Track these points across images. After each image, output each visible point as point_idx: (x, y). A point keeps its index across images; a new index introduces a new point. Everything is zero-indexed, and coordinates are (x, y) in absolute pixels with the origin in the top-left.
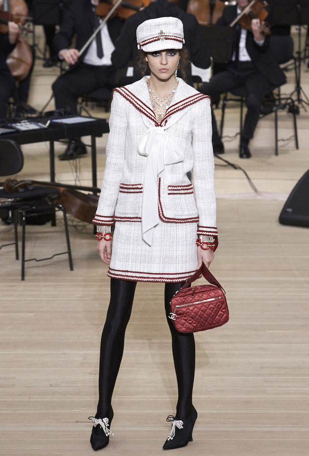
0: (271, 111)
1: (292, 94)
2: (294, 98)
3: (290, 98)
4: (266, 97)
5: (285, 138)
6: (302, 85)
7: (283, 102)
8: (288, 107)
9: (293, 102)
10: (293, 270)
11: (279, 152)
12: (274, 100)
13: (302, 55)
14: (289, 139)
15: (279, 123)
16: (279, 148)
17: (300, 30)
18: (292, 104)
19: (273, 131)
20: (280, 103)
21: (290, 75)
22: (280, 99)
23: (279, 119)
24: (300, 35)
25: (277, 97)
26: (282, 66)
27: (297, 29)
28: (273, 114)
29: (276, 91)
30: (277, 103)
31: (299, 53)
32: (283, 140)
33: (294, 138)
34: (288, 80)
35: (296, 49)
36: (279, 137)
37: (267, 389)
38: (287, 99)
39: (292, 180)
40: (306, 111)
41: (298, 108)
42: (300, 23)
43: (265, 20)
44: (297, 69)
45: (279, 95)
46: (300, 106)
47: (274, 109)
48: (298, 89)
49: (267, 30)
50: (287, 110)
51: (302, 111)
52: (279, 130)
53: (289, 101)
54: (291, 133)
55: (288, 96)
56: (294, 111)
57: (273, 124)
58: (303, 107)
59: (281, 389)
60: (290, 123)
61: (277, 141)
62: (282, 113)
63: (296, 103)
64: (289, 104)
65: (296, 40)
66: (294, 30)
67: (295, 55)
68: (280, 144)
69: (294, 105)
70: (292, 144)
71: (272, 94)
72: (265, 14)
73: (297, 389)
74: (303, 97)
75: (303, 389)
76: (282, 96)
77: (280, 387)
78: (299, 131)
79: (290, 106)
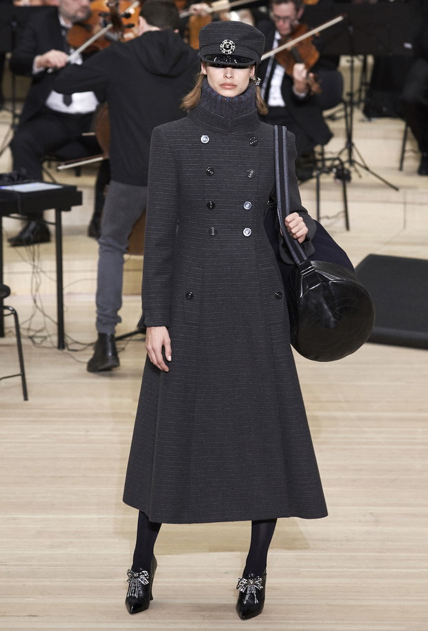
0: (311, 177)
1: (341, 153)
2: (344, 158)
3: (338, 159)
4: (304, 156)
5: (330, 215)
6: (355, 140)
7: (328, 163)
8: (334, 170)
9: (342, 163)
10: (339, 402)
12: (315, 161)
13: (356, 98)
14: (336, 216)
15: (322, 193)
17: (352, 62)
18: (340, 167)
19: (314, 204)
20: (324, 165)
21: (337, 127)
22: (324, 160)
23: (321, 187)
24: (352, 69)
25: (318, 157)
26: (326, 113)
27: (348, 61)
28: (314, 181)
29: (318, 149)
30: (320, 165)
31: (351, 94)
32: (328, 218)
33: (343, 215)
34: (335, 132)
35: (347, 89)
36: (323, 213)
37: (301, 569)
38: (334, 159)
40: (360, 176)
41: (349, 172)
42: (352, 53)
44: (348, 118)
45: (322, 153)
46: (352, 169)
48: (350, 145)
50: (332, 175)
51: (354, 176)
52: (322, 204)
53: (337, 162)
54: (339, 207)
55: (335, 156)
56: (343, 176)
57: (314, 194)
58: (356, 171)
59: (321, 570)
60: (338, 194)
62: (327, 179)
63: (347, 165)
64: (336, 167)
65: (346, 76)
66: (344, 61)
67: (346, 98)
68: (323, 222)
69: (343, 169)
70: (342, 222)
73: (344, 569)
74: (356, 157)
75: (351, 570)
76: (327, 156)
77: (319, 567)
78: (350, 205)
79: (338, 170)
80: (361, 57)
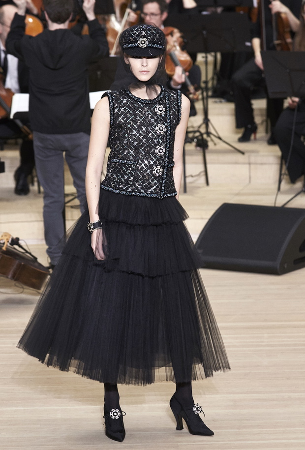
1: (199, 127)
2: (203, 130)
3: (198, 131)
6: (210, 117)
7: (191, 135)
8: (195, 140)
9: (202, 135)
11: (188, 189)
13: (210, 85)
14: (199, 175)
15: (187, 158)
16: (188, 185)
17: (206, 57)
18: (200, 138)
20: (187, 137)
23: (186, 153)
24: (206, 63)
27: (203, 57)
31: (206, 82)
32: (192, 176)
33: (203, 173)
36: (187, 174)
38: (195, 132)
39: (202, 219)
40: (215, 144)
41: (207, 142)
42: (206, 51)
44: (205, 100)
46: (209, 139)
48: (206, 121)
50: (194, 144)
51: (210, 144)
52: (187, 166)
53: (197, 134)
54: (201, 168)
55: (196, 129)
56: (202, 145)
58: (212, 140)
60: (200, 158)
61: (185, 177)
62: (190, 147)
63: (205, 136)
64: (197, 137)
65: (203, 68)
66: (200, 57)
67: (203, 85)
68: (188, 180)
69: (202, 139)
70: (203, 179)
74: (211, 130)
76: (190, 130)
78: (208, 166)
79: (198, 140)
80: (213, 54)
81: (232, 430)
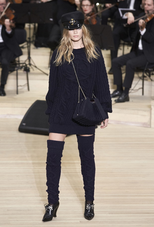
0: (14, 70)
1: (26, 61)
2: (27, 63)
3: (25, 63)
4: (12, 62)
5: (22, 85)
6: (31, 56)
7: (21, 65)
8: (23, 68)
9: (26, 65)
10: (25, 157)
11: (19, 92)
12: (16, 64)
13: (32, 40)
14: (24, 86)
15: (19, 77)
16: (19, 90)
17: (30, 26)
18: (25, 67)
19: (16, 81)
20: (19, 66)
21: (25, 51)
22: (19, 64)
23: (18, 74)
24: (30, 28)
25: (17, 63)
26: (21, 45)
27: (28, 25)
28: (15, 72)
29: (17, 59)
30: (18, 66)
31: (29, 38)
32: (21, 86)
33: (27, 85)
34: (23, 53)
35: (28, 36)
36: (19, 84)
37: (10, 222)
38: (23, 63)
39: (26, 107)
40: (33, 70)
41: (29, 68)
42: (30, 22)
43: (13, 20)
44: (29, 47)
45: (19, 61)
46: (30, 67)
47: (16, 69)
48: (29, 58)
49: (13, 25)
50: (23, 69)
51: (31, 70)
52: (19, 81)
53: (24, 65)
54: (25, 82)
55: (24, 62)
56: (27, 70)
57: (15, 77)
58: (32, 68)
59: (18, 222)
60: (25, 77)
61: (17, 86)
62: (21, 71)
63: (28, 66)
64: (24, 66)
65: (28, 31)
66: (27, 26)
67: (27, 39)
68: (19, 88)
69: (27, 67)
70: (26, 88)
71: (15, 61)
72: (13, 17)
73: (27, 221)
74: (32, 62)
75: (30, 222)
76: (21, 62)
77: (17, 221)
78: (30, 81)
80: (33, 24)
81: (38, 215)
